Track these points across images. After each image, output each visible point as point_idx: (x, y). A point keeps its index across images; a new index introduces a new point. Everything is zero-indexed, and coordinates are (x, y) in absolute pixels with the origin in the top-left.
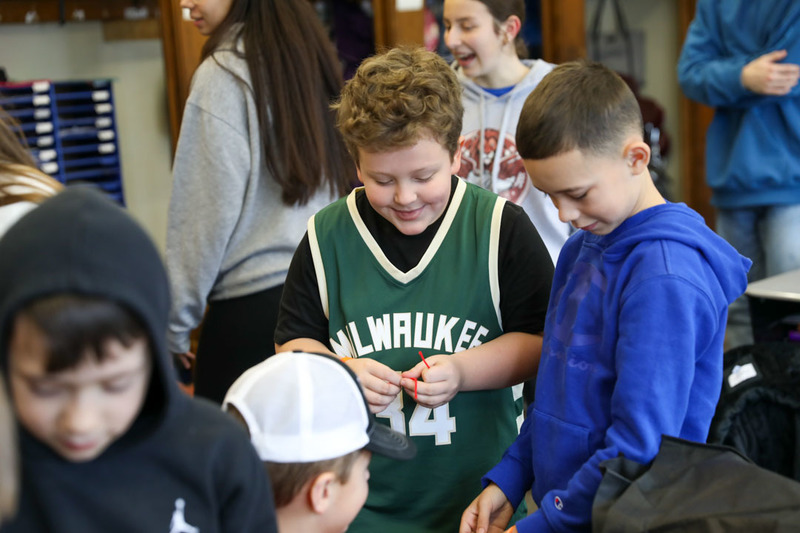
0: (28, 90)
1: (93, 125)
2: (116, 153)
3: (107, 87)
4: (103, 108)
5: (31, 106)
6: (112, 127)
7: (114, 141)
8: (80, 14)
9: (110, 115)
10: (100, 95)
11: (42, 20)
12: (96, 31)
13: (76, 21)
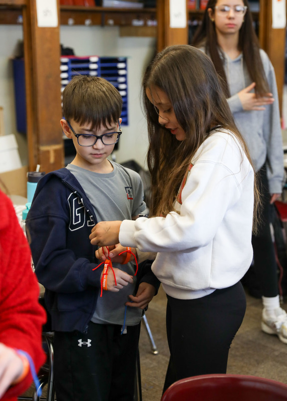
0: (87, 61)
1: (116, 81)
2: (125, 97)
3: (125, 61)
4: (122, 72)
5: (88, 69)
6: (125, 83)
7: (126, 90)
8: (111, 22)
9: (125, 76)
10: (121, 65)
11: (93, 24)
12: (116, 31)
13: (109, 25)
